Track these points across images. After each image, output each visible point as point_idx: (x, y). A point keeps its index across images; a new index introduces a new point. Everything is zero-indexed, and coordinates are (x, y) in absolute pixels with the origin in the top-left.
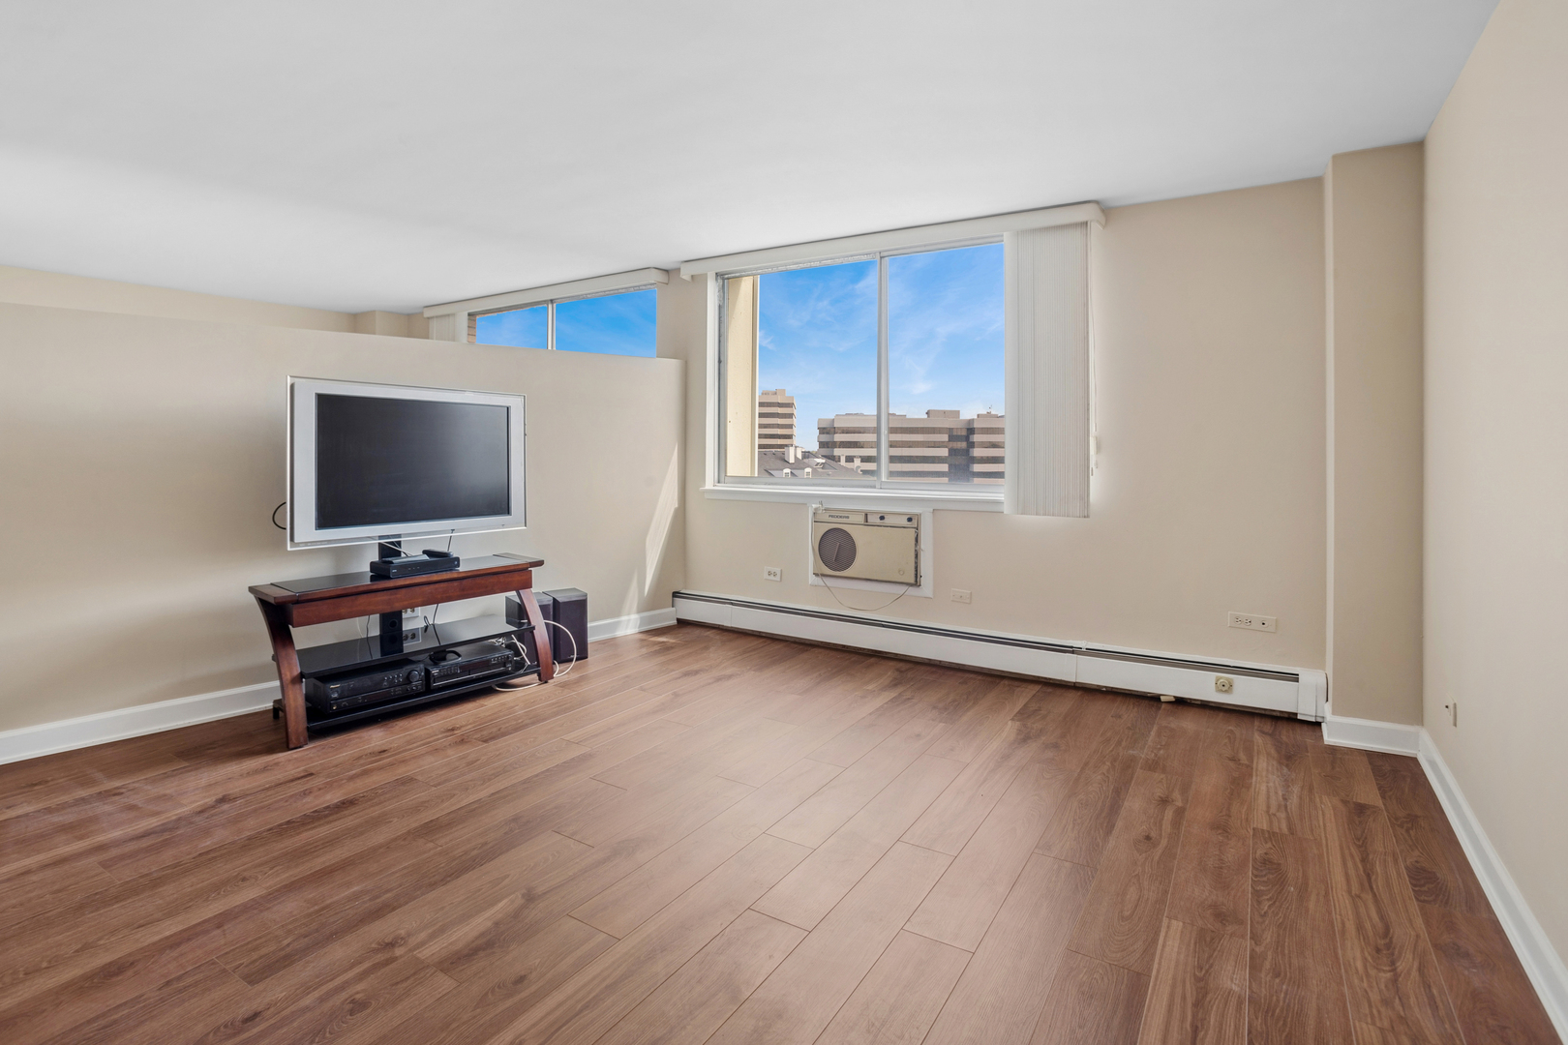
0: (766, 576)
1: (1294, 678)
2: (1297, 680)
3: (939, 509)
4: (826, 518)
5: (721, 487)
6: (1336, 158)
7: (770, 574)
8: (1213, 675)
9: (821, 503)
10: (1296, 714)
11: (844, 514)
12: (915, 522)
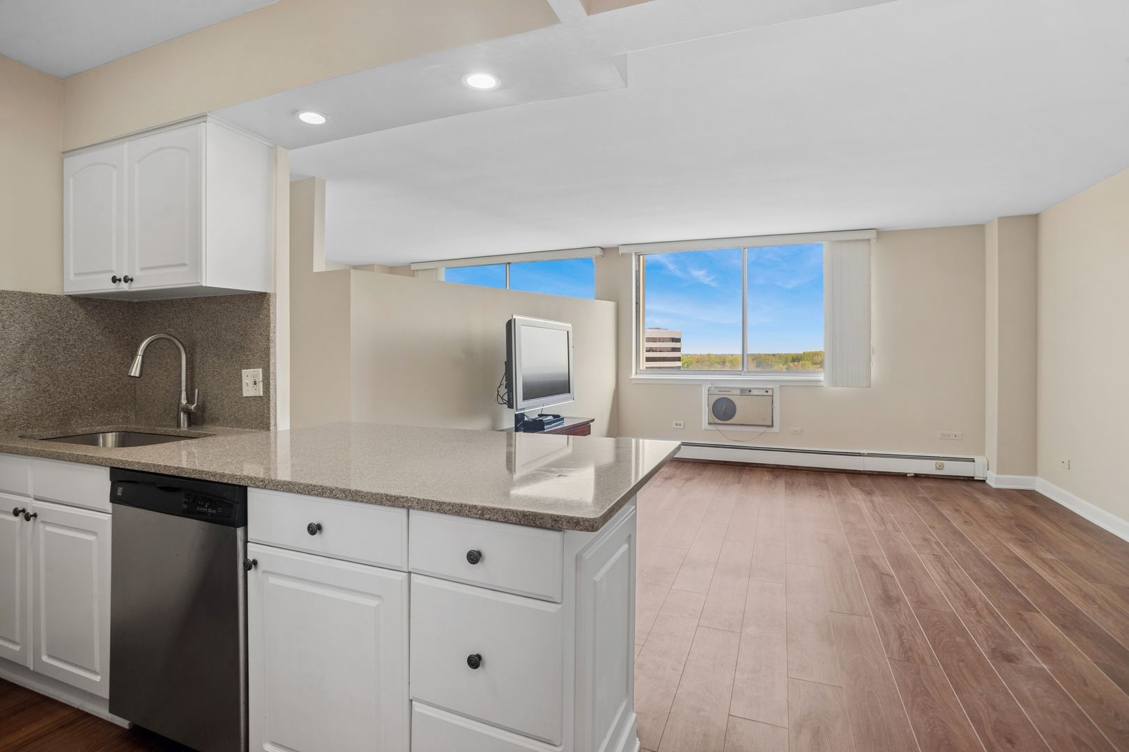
0: (674, 426)
1: (973, 461)
2: (974, 461)
3: (783, 386)
4: (716, 392)
5: (639, 377)
6: (999, 218)
7: (676, 425)
8: (934, 462)
9: (712, 384)
10: (974, 477)
11: (729, 390)
12: (770, 393)
